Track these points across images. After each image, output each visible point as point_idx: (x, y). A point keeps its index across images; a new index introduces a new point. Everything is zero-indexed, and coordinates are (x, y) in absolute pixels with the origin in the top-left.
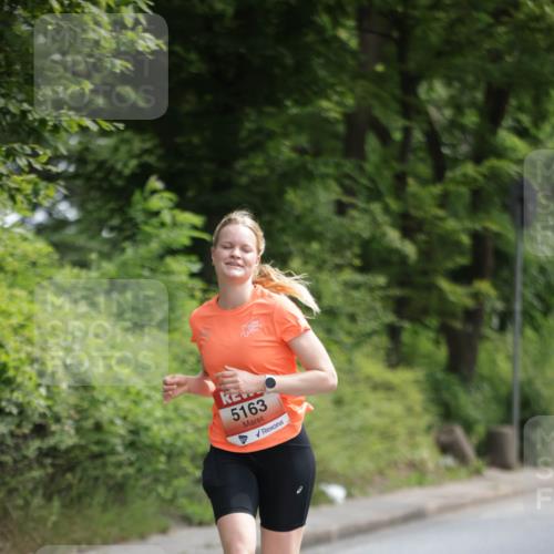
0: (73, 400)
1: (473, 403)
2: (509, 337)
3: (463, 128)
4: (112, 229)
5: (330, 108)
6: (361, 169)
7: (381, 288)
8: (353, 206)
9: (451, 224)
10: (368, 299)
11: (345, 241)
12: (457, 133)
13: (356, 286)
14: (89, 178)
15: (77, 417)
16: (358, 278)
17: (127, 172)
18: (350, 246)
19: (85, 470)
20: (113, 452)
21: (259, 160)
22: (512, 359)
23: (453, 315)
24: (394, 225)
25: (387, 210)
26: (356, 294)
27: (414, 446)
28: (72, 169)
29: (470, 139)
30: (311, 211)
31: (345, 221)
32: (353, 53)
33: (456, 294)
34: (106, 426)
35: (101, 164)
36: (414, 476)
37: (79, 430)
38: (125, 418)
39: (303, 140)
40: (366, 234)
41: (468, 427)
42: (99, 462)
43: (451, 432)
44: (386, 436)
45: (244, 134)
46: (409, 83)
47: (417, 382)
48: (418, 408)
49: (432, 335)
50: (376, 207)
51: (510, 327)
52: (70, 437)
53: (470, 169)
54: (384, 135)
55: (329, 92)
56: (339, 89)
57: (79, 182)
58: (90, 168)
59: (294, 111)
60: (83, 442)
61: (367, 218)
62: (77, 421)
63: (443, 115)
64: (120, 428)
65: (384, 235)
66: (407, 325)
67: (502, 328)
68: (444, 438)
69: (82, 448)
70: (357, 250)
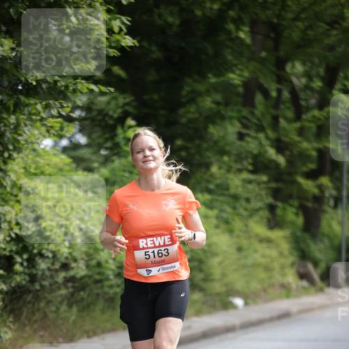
0: (84, 249)
1: (318, 250)
2: (340, 211)
3: (312, 90)
4: (107, 149)
5: (235, 78)
6: (253, 113)
7: (264, 183)
8: (248, 135)
9: (305, 145)
10: (257, 189)
11: (243, 156)
12: (309, 93)
13: (250, 182)
14: (93, 120)
15: (86, 258)
16: (251, 177)
17: (116, 116)
18: (246, 158)
19: (91, 290)
20: (108, 279)
21: (193, 108)
22: (341, 224)
23: (307, 199)
24: (272, 146)
25: (267, 138)
26: (250, 187)
27: (284, 275)
28: (83, 114)
29: (316, 96)
30: (224, 138)
31: (243, 144)
32: (248, 46)
33: (308, 185)
34: (104, 264)
35: (100, 112)
36: (284, 292)
37: (88, 266)
38: (114, 259)
39: (218, 97)
40: (255, 152)
41: (316, 264)
42: (99, 285)
43: (305, 267)
44: (268, 269)
45: (184, 93)
46: (281, 64)
47: (285, 237)
48: (286, 252)
49: (294, 210)
50: (261, 136)
51: (339, 205)
52: (83, 270)
53: (316, 113)
54: (266, 93)
55: (234, 69)
56: (240, 67)
57: (87, 122)
58: (94, 113)
59: (213, 80)
60: (90, 274)
61: (256, 142)
62: (87, 261)
63: (300, 81)
64: (112, 265)
65: (266, 152)
66: (279, 204)
67: (336, 206)
68: (302, 270)
69: (90, 277)
70: (250, 161)
